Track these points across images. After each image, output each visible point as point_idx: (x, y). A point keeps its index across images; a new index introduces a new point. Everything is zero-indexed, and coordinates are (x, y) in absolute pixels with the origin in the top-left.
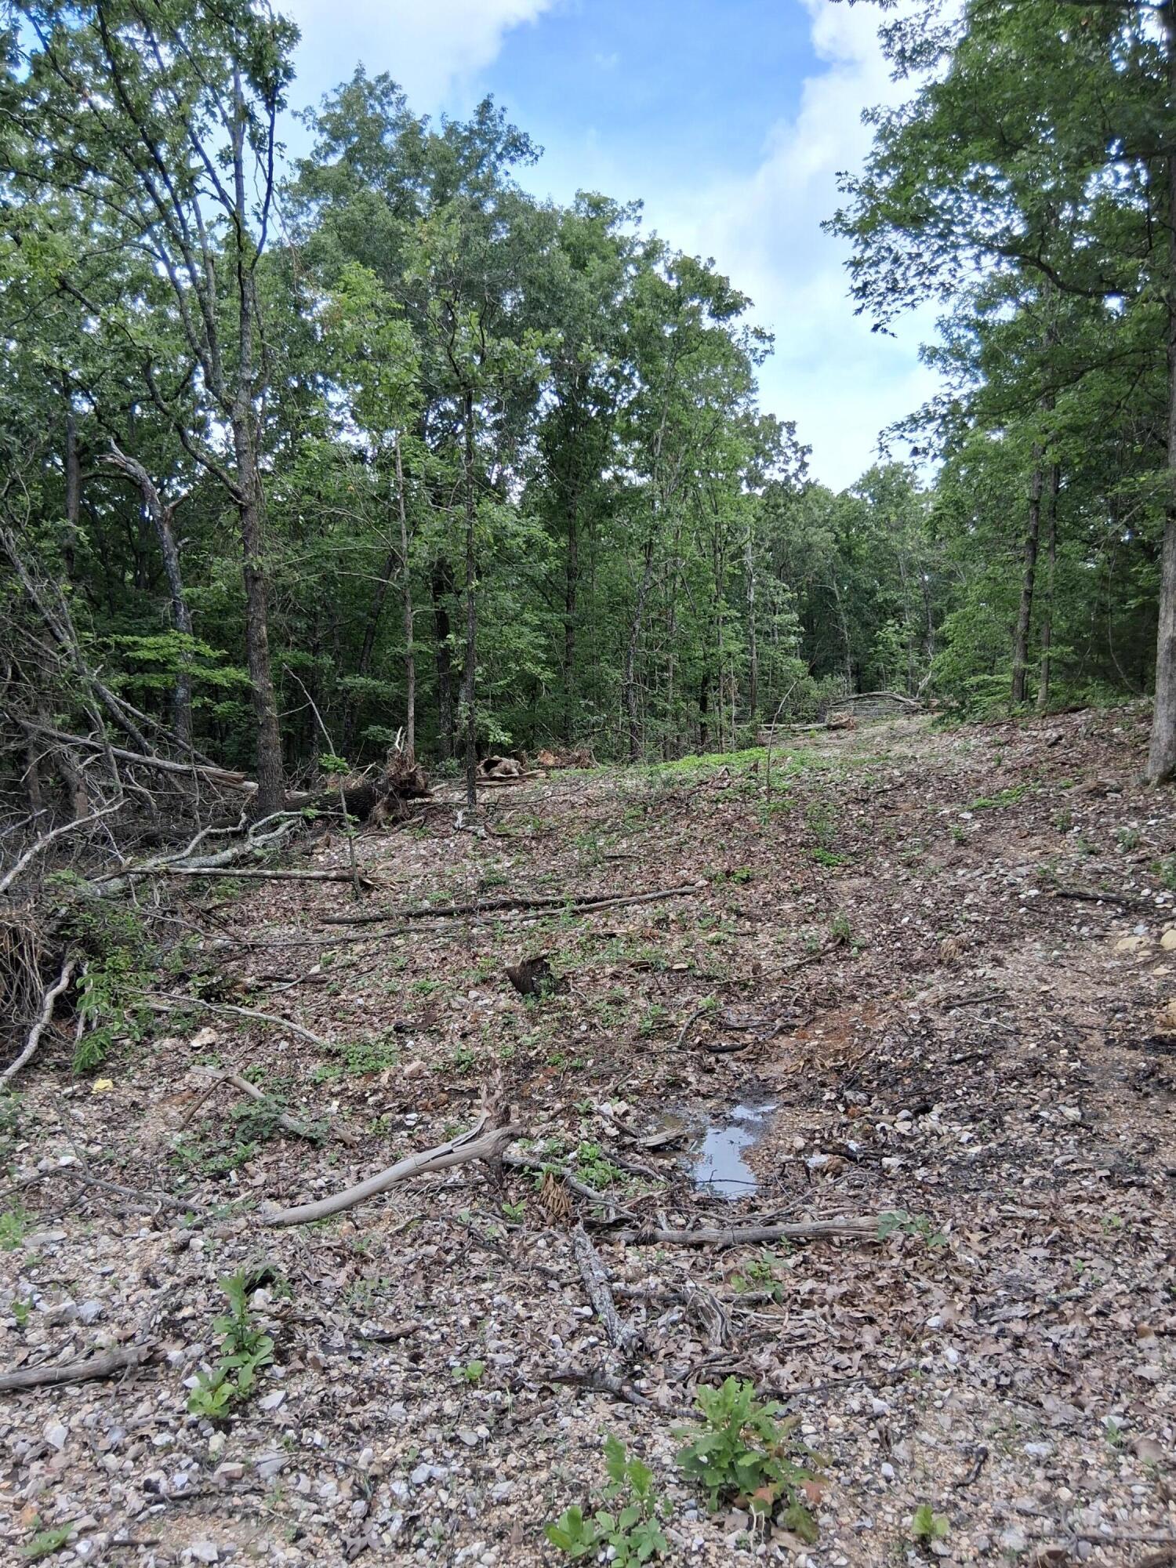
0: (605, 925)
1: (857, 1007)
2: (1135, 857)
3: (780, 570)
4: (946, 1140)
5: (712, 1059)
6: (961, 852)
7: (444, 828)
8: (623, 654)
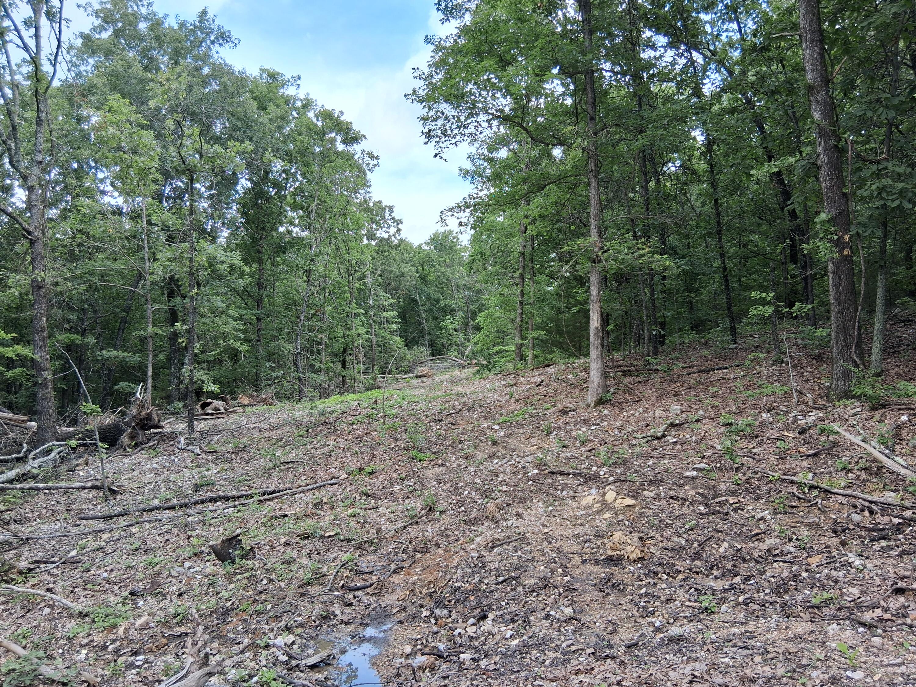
0: (281, 509)
1: (441, 551)
2: (587, 448)
3: (387, 288)
4: (498, 637)
5: (351, 596)
6: (495, 449)
7: (171, 449)
8: (294, 335)
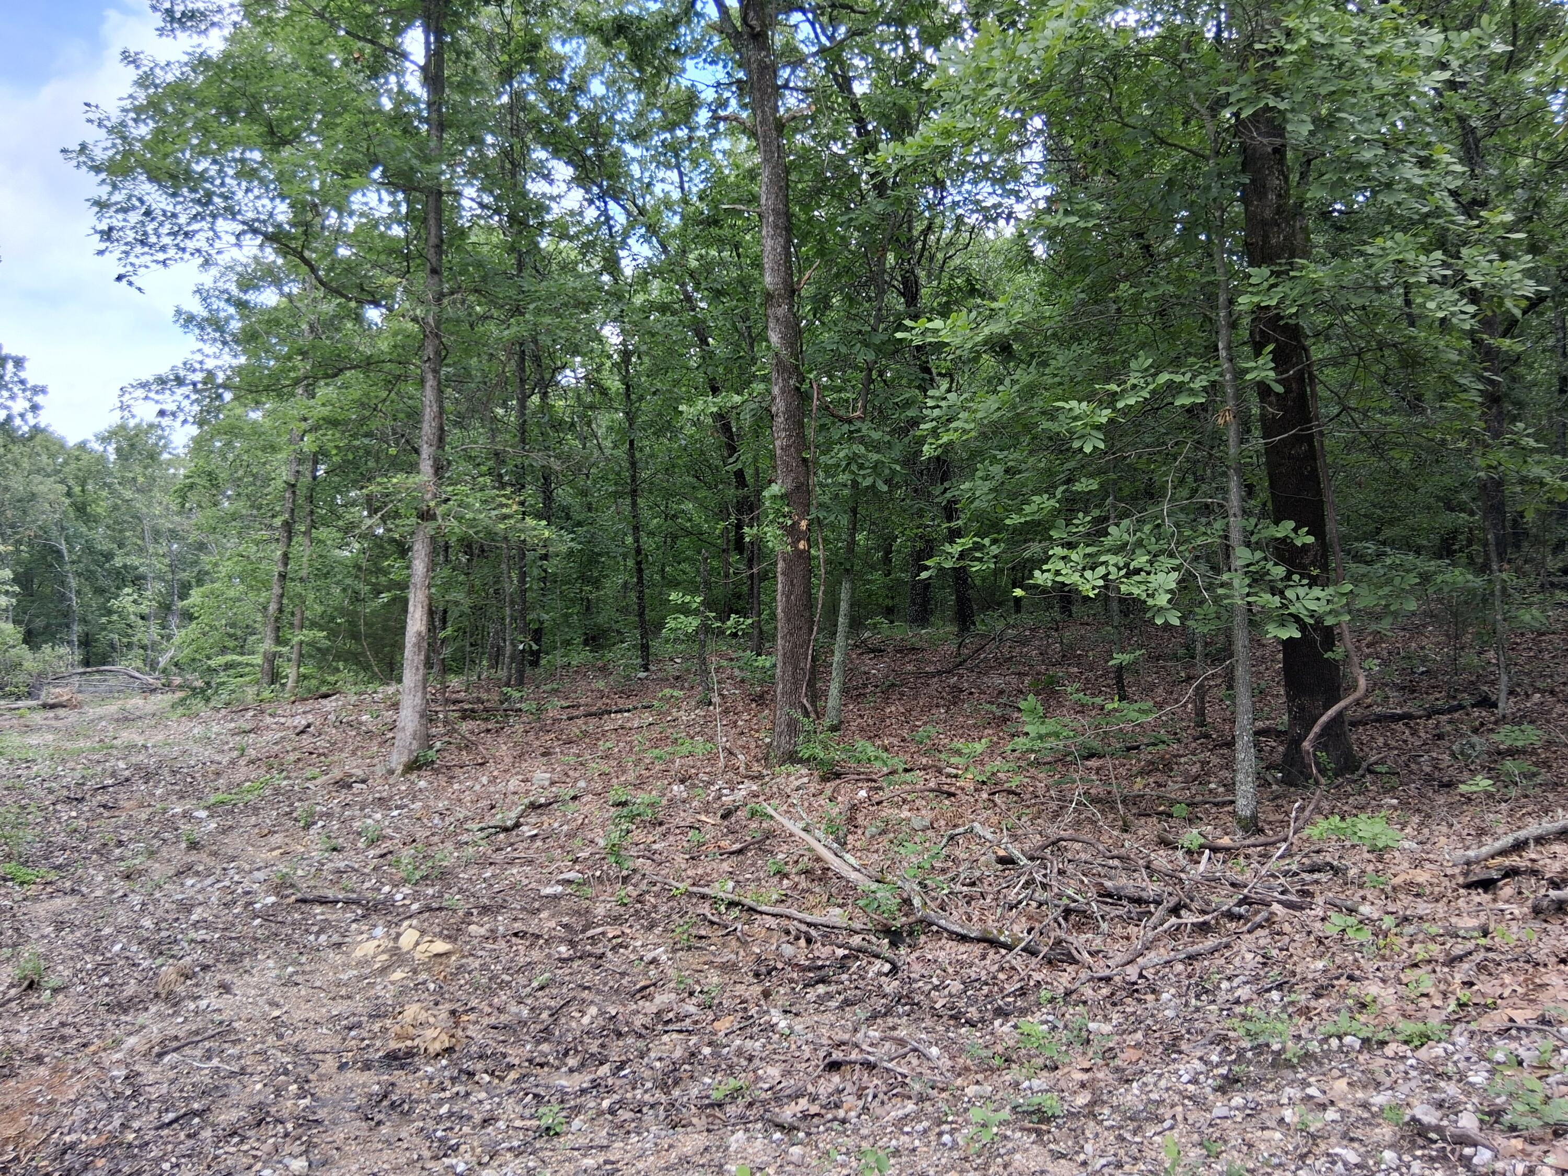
2: (378, 851)
6: (193, 857)
